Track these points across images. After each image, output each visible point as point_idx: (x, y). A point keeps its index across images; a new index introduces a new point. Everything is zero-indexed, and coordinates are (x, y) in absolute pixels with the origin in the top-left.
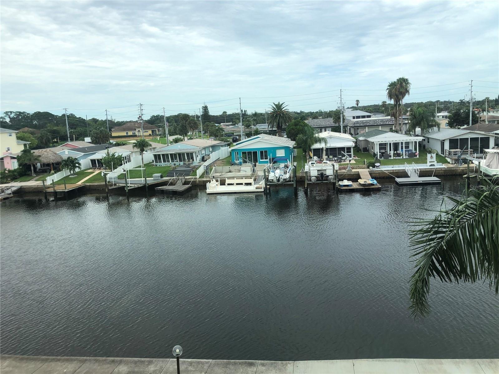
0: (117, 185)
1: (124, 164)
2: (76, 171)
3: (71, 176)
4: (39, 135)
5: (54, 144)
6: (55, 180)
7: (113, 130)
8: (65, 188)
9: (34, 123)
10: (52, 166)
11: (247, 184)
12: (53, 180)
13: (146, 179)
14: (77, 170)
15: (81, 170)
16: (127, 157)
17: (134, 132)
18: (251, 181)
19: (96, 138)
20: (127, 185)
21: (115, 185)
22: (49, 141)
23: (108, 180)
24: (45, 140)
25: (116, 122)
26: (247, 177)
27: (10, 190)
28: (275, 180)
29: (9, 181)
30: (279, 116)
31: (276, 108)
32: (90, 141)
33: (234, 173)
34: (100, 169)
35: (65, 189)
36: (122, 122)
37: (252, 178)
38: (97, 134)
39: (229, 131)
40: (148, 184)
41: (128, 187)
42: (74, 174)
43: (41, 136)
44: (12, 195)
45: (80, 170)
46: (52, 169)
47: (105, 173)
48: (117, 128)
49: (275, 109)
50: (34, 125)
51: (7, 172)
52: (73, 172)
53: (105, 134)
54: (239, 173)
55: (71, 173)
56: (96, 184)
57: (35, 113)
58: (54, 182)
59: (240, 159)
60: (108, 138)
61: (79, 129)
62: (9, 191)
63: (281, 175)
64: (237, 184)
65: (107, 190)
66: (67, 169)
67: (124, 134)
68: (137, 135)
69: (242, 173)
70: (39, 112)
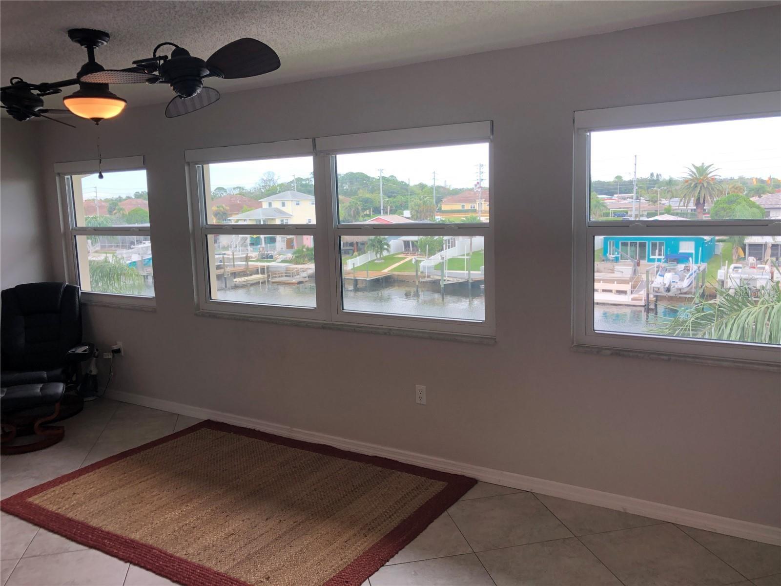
0: (431, 277)
1: (446, 249)
2: (384, 255)
3: (376, 261)
4: (348, 204)
5: (364, 217)
6: (357, 264)
7: (444, 200)
8: (368, 275)
9: (345, 188)
10: (355, 246)
11: (619, 292)
12: (354, 264)
13: (469, 272)
14: (385, 253)
15: (391, 254)
16: (450, 241)
17: (473, 204)
18: (627, 287)
19: (417, 212)
20: (442, 278)
21: (429, 276)
22: (358, 213)
23: (421, 269)
24: (354, 212)
25: (451, 189)
26: (621, 281)
27: (306, 272)
28: (662, 290)
29: (306, 261)
30: (701, 187)
31: (696, 172)
32: (409, 216)
33: (605, 273)
34: (414, 254)
35: (366, 276)
36: (460, 190)
37: (629, 284)
38: (419, 206)
39: (620, 208)
40: (472, 279)
41: (445, 280)
42: (381, 259)
43: (349, 206)
44: (307, 279)
45: (388, 254)
46: (356, 250)
47: (417, 260)
48: (449, 197)
49: (695, 174)
50: (345, 190)
51: (305, 250)
52: (380, 256)
53: (430, 206)
54: (612, 275)
55: (377, 256)
56: (406, 273)
57: (347, 174)
58: (355, 266)
59: (616, 253)
60: (433, 213)
61: (400, 198)
62: (305, 274)
63: (673, 282)
64: (604, 291)
65: (417, 283)
66: (373, 252)
67: (459, 207)
68: (477, 209)
69: (617, 275)
70: (352, 173)
